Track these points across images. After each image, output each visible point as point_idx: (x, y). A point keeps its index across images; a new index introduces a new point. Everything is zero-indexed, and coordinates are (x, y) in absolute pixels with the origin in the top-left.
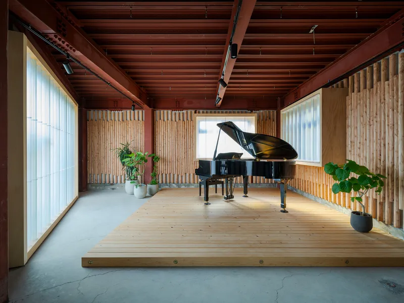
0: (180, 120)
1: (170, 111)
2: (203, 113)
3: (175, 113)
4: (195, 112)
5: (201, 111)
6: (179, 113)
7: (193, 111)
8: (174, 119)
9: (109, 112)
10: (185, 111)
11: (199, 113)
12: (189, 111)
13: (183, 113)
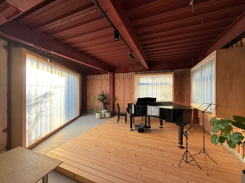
0: (127, 78)
1: (122, 74)
2: (140, 73)
3: (125, 75)
4: (136, 74)
5: (139, 73)
6: (127, 74)
7: (135, 73)
8: (124, 78)
9: (95, 76)
10: (130, 73)
11: (138, 74)
12: (132, 73)
13: (129, 74)
